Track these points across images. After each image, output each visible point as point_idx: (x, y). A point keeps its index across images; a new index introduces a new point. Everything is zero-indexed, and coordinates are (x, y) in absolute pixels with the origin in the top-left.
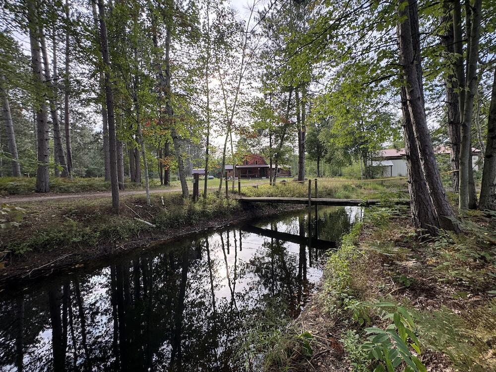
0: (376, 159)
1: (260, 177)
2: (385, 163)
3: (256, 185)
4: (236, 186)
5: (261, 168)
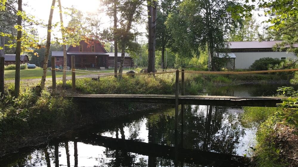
1: (97, 67)
3: (96, 76)
4: (69, 78)
5: (98, 56)
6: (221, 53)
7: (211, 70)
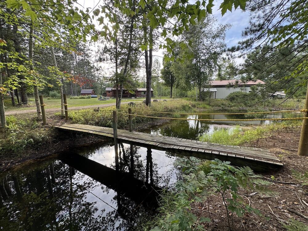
1: (130, 97)
2: (212, 90)
6: (205, 88)
7: (198, 99)
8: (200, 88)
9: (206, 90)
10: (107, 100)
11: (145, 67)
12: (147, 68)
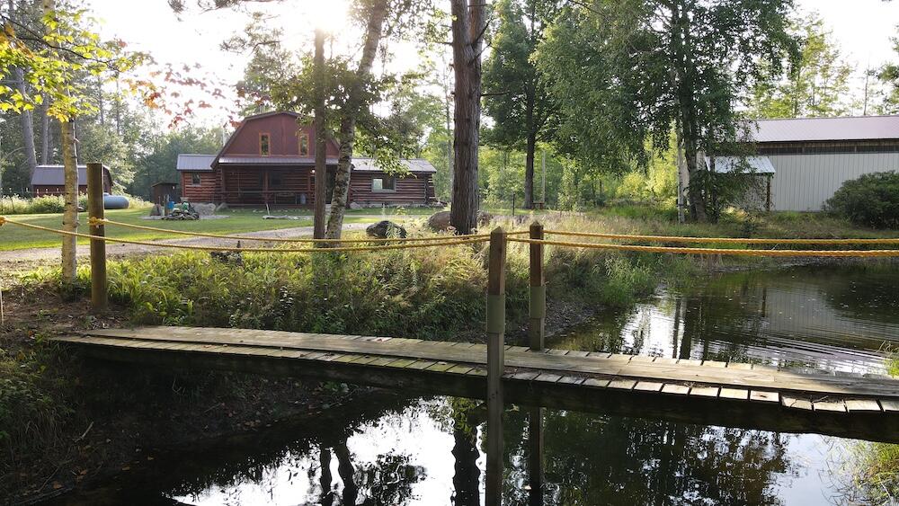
0: (728, 150)
2: (762, 164)
6: (721, 158)
7: (686, 216)
8: (690, 156)
9: (723, 166)
10: (202, 218)
11: (450, 37)
12: (457, 45)
